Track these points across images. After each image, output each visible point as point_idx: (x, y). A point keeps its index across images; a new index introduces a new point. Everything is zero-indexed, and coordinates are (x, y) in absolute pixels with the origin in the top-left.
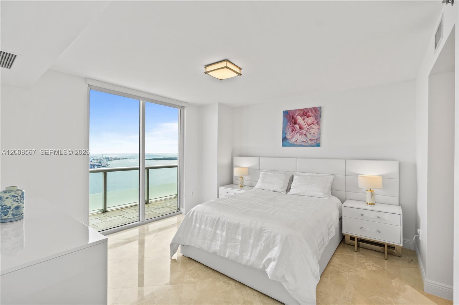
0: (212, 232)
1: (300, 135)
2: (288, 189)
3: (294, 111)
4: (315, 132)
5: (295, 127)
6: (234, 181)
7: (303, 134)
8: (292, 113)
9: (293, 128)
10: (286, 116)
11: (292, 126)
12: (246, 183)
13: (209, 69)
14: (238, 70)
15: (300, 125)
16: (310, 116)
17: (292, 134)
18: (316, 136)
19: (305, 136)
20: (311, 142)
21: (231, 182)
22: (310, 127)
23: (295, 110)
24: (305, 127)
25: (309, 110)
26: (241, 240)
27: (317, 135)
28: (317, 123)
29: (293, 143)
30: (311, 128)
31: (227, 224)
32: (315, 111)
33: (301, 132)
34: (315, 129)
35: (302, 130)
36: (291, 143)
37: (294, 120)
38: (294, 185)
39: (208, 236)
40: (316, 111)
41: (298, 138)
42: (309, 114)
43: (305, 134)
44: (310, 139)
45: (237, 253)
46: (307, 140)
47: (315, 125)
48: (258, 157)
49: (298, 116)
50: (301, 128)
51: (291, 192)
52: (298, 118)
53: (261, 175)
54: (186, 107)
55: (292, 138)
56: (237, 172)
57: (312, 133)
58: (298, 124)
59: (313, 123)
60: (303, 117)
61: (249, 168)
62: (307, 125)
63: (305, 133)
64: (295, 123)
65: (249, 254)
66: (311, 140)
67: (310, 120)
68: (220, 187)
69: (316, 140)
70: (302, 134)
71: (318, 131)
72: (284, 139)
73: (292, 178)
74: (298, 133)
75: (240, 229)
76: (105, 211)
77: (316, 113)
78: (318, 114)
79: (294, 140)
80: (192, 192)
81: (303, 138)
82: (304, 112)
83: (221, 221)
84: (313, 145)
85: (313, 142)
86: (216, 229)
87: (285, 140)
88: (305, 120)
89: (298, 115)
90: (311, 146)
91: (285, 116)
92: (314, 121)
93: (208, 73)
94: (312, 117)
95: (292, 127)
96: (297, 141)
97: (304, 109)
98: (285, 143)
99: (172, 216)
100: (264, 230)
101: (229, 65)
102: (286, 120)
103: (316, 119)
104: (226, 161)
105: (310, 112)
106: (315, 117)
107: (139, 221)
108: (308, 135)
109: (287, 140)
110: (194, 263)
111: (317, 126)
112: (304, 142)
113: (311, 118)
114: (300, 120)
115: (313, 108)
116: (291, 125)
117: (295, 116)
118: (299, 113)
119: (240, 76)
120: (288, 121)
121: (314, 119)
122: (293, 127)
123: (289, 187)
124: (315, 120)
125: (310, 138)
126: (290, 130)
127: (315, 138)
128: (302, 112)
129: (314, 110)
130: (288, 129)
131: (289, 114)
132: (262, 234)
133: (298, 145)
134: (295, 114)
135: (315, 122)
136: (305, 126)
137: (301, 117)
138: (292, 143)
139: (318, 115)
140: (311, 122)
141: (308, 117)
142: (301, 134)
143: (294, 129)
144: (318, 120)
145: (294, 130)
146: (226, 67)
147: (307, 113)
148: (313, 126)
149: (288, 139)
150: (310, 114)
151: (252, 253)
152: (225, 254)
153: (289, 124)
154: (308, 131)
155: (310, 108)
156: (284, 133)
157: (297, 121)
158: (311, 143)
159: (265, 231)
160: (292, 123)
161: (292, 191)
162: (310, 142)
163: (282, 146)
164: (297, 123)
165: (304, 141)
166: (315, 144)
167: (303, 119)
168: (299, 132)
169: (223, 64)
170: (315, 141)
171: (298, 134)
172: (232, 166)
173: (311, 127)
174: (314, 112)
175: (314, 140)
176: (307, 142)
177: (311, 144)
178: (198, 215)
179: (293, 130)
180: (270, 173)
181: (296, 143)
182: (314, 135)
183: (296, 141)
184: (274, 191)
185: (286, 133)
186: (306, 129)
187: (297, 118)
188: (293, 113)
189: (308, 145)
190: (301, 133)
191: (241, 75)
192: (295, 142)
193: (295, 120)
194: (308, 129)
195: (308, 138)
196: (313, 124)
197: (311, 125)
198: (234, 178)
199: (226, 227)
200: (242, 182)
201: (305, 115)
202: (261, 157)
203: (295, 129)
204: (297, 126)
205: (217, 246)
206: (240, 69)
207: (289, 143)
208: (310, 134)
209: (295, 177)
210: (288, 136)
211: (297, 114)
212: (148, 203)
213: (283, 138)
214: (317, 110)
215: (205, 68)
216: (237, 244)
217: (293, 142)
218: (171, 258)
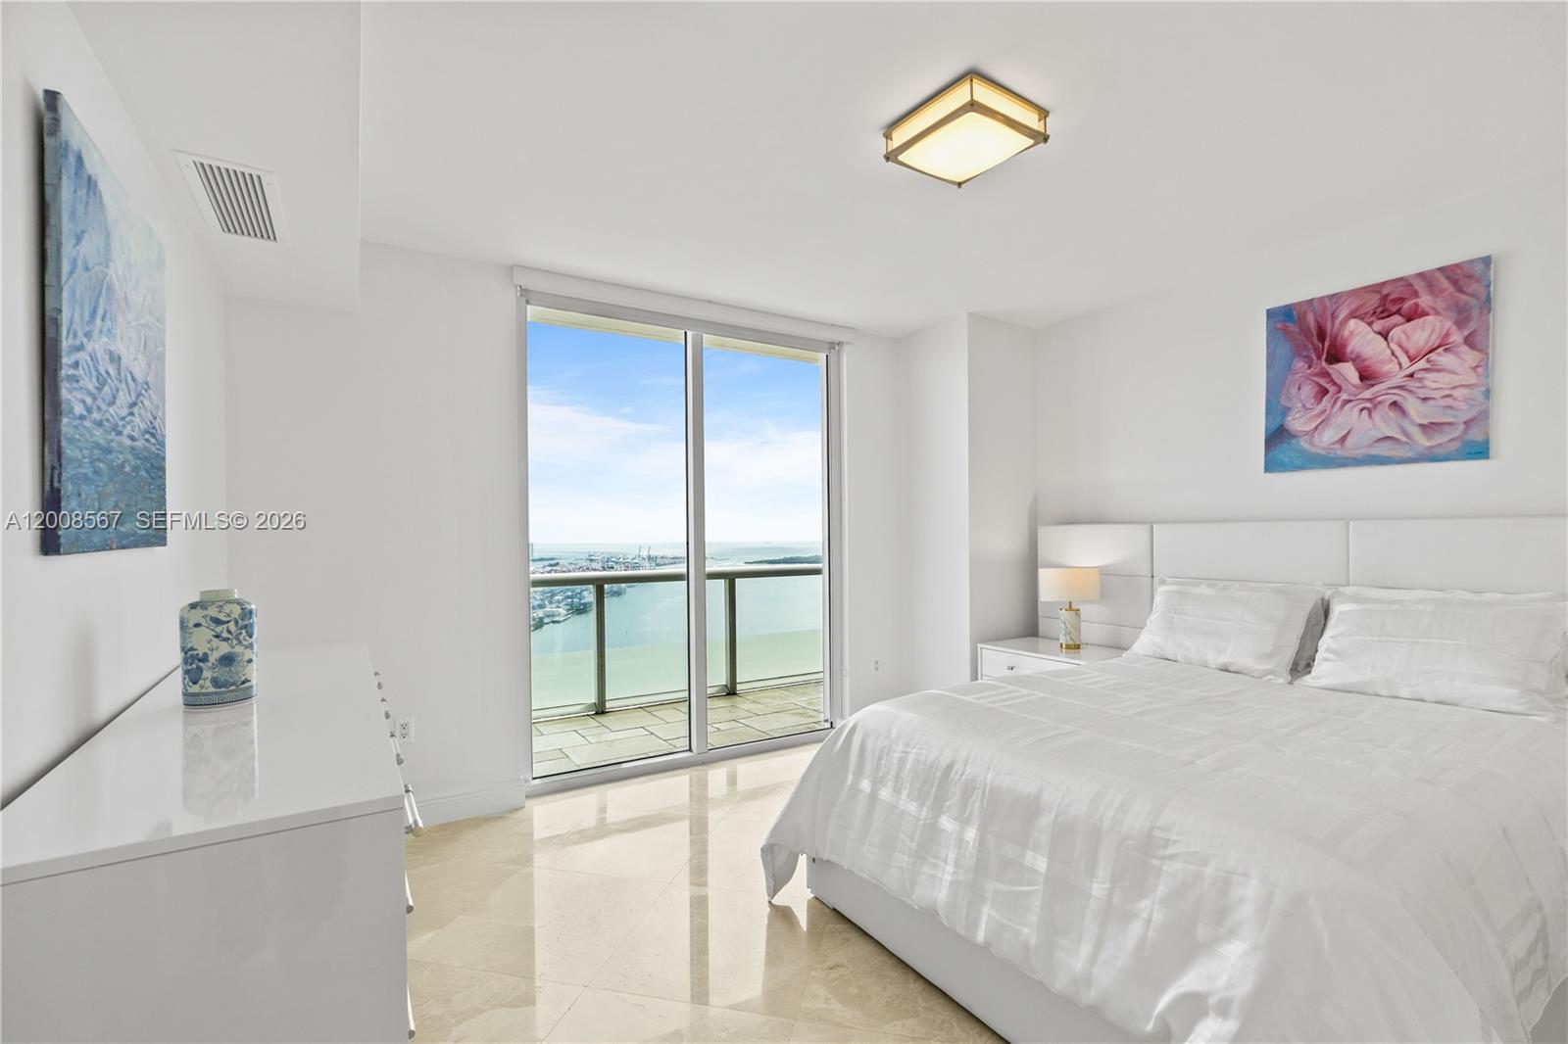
0: (921, 823)
1: (1365, 412)
2: (1302, 664)
3: (1327, 301)
4: (1454, 388)
5: (1334, 376)
6: (1043, 625)
7: (1380, 403)
8: (1313, 311)
9: (1323, 382)
10: (1285, 331)
11: (1316, 375)
12: (1091, 631)
13: (901, 136)
14: (1031, 119)
15: (1364, 360)
16: (1425, 314)
17: (1320, 408)
18: (1463, 406)
19: (1392, 414)
20: (1429, 438)
21: (1030, 629)
22: (1422, 364)
23: (1331, 297)
24: (1394, 371)
25: (1419, 285)
26: (1046, 874)
27: (1466, 399)
28: (1469, 341)
29: (1323, 452)
30: (1426, 370)
31: (984, 793)
32: (1455, 282)
33: (1368, 394)
34: (1453, 372)
35: (1373, 385)
36: (1313, 450)
37: (1327, 344)
38: (1333, 645)
39: (902, 836)
40: (1461, 283)
41: (1351, 422)
42: (1417, 305)
43: (1395, 404)
44: (1422, 426)
45: (1026, 930)
46: (1405, 433)
47: (1456, 354)
48: (1147, 523)
49: (1353, 323)
50: (1367, 376)
51: (1318, 678)
52: (1352, 333)
53: (1158, 598)
54: (848, 343)
55: (1316, 428)
56: (1050, 586)
57: (1435, 394)
58: (1353, 360)
59: (1444, 345)
60: (1379, 325)
61: (1105, 572)
62: (1404, 360)
63: (1395, 398)
64: (1336, 355)
65: (1086, 950)
66: (1428, 428)
67: (1420, 334)
68: (980, 646)
69: (1462, 427)
70: (1375, 406)
71: (1473, 380)
72: (1277, 436)
73: (1325, 610)
74: (1350, 401)
75: (1045, 821)
76: (600, 710)
77: (1457, 294)
78: (1472, 295)
79: (1328, 436)
80: (877, 663)
81: (1384, 424)
82: (1387, 295)
83: (958, 777)
84: (1440, 451)
85: (1440, 439)
86: (938, 809)
87: (1283, 443)
88: (1395, 333)
89: (1353, 315)
90: (1430, 456)
91: (1276, 329)
92: (1447, 335)
93: (900, 158)
94: (1437, 313)
95: (1315, 379)
96: (1349, 442)
97: (1383, 284)
98: (1282, 453)
99: (805, 744)
100: (1167, 843)
101: (985, 94)
102: (1284, 349)
103: (1460, 324)
104: (1006, 542)
105: (1421, 294)
106: (1454, 315)
107: (690, 750)
108: (1411, 404)
109: (1294, 441)
110: (854, 936)
111: (1470, 357)
112: (1387, 444)
113: (1429, 319)
114: (1362, 338)
115: (1442, 270)
116: (1309, 371)
117: (1333, 323)
118: (1354, 306)
119: (1042, 145)
120: (1298, 351)
121: (1449, 324)
122: (1326, 375)
123: (1307, 654)
124: (1454, 328)
125: (1425, 422)
126: (1308, 391)
127: (1455, 416)
128: (1373, 301)
129: (1448, 278)
130: (1293, 390)
131: (1301, 320)
132: (1156, 862)
133: (1355, 459)
134: (1334, 317)
135: (1457, 337)
136: (1393, 366)
137: (1370, 324)
138: (1319, 454)
139: (1473, 302)
140: (1427, 341)
141: (1409, 320)
142: (1368, 405)
143: (1327, 386)
144: (1472, 326)
145: (1332, 389)
146: (973, 106)
147: (1402, 300)
148: (1442, 359)
149: (1295, 437)
150: (1425, 300)
151: (1098, 946)
152: (973, 925)
153: (1300, 364)
154: (1412, 384)
155: (1421, 275)
156: (1276, 407)
157: (1344, 346)
158: (1428, 444)
159: (1169, 852)
160: (1319, 358)
161: (1325, 670)
162: (1423, 441)
163: (1267, 470)
164: (1345, 353)
165: (1388, 438)
166: (1456, 445)
167: (1380, 333)
168: (1360, 397)
169: (959, 97)
170: (1457, 433)
171: (1349, 405)
172: (1031, 564)
173: (1428, 366)
174: (1451, 289)
175: (1446, 428)
176: (1404, 439)
177: (1432, 447)
178: (870, 743)
179: (1325, 392)
180: (1204, 590)
181: (1339, 453)
182: (1449, 402)
183: (1343, 440)
184: (1227, 671)
185: (1286, 411)
186: (1398, 380)
187: (1346, 333)
188: (1325, 307)
189: (1410, 454)
190: (1370, 400)
191: (1046, 139)
192: (1338, 446)
193: (1333, 345)
194: (1411, 375)
195: (1412, 422)
196: (1440, 350)
197: (1432, 356)
198: (1041, 612)
199: (977, 806)
200: (1072, 626)
201: (1394, 309)
202: (1157, 523)
203: (1334, 383)
204: (1348, 371)
205: (939, 885)
206: (1043, 113)
207: (1303, 453)
208: (1425, 399)
209: (1337, 609)
210: (1297, 423)
211: (1343, 314)
212: (735, 694)
213: (1269, 432)
214: (1470, 277)
215: (888, 136)
216: (1029, 893)
217: (1325, 445)
218: (770, 902)
